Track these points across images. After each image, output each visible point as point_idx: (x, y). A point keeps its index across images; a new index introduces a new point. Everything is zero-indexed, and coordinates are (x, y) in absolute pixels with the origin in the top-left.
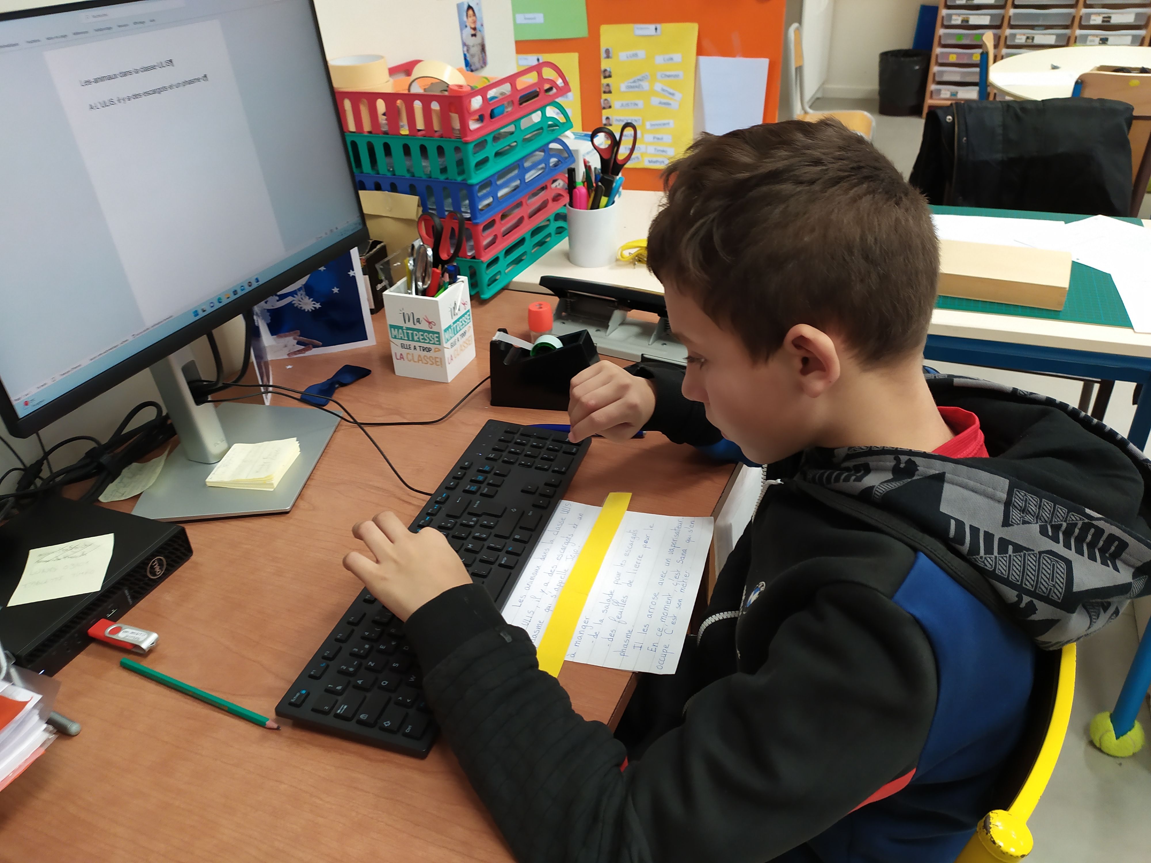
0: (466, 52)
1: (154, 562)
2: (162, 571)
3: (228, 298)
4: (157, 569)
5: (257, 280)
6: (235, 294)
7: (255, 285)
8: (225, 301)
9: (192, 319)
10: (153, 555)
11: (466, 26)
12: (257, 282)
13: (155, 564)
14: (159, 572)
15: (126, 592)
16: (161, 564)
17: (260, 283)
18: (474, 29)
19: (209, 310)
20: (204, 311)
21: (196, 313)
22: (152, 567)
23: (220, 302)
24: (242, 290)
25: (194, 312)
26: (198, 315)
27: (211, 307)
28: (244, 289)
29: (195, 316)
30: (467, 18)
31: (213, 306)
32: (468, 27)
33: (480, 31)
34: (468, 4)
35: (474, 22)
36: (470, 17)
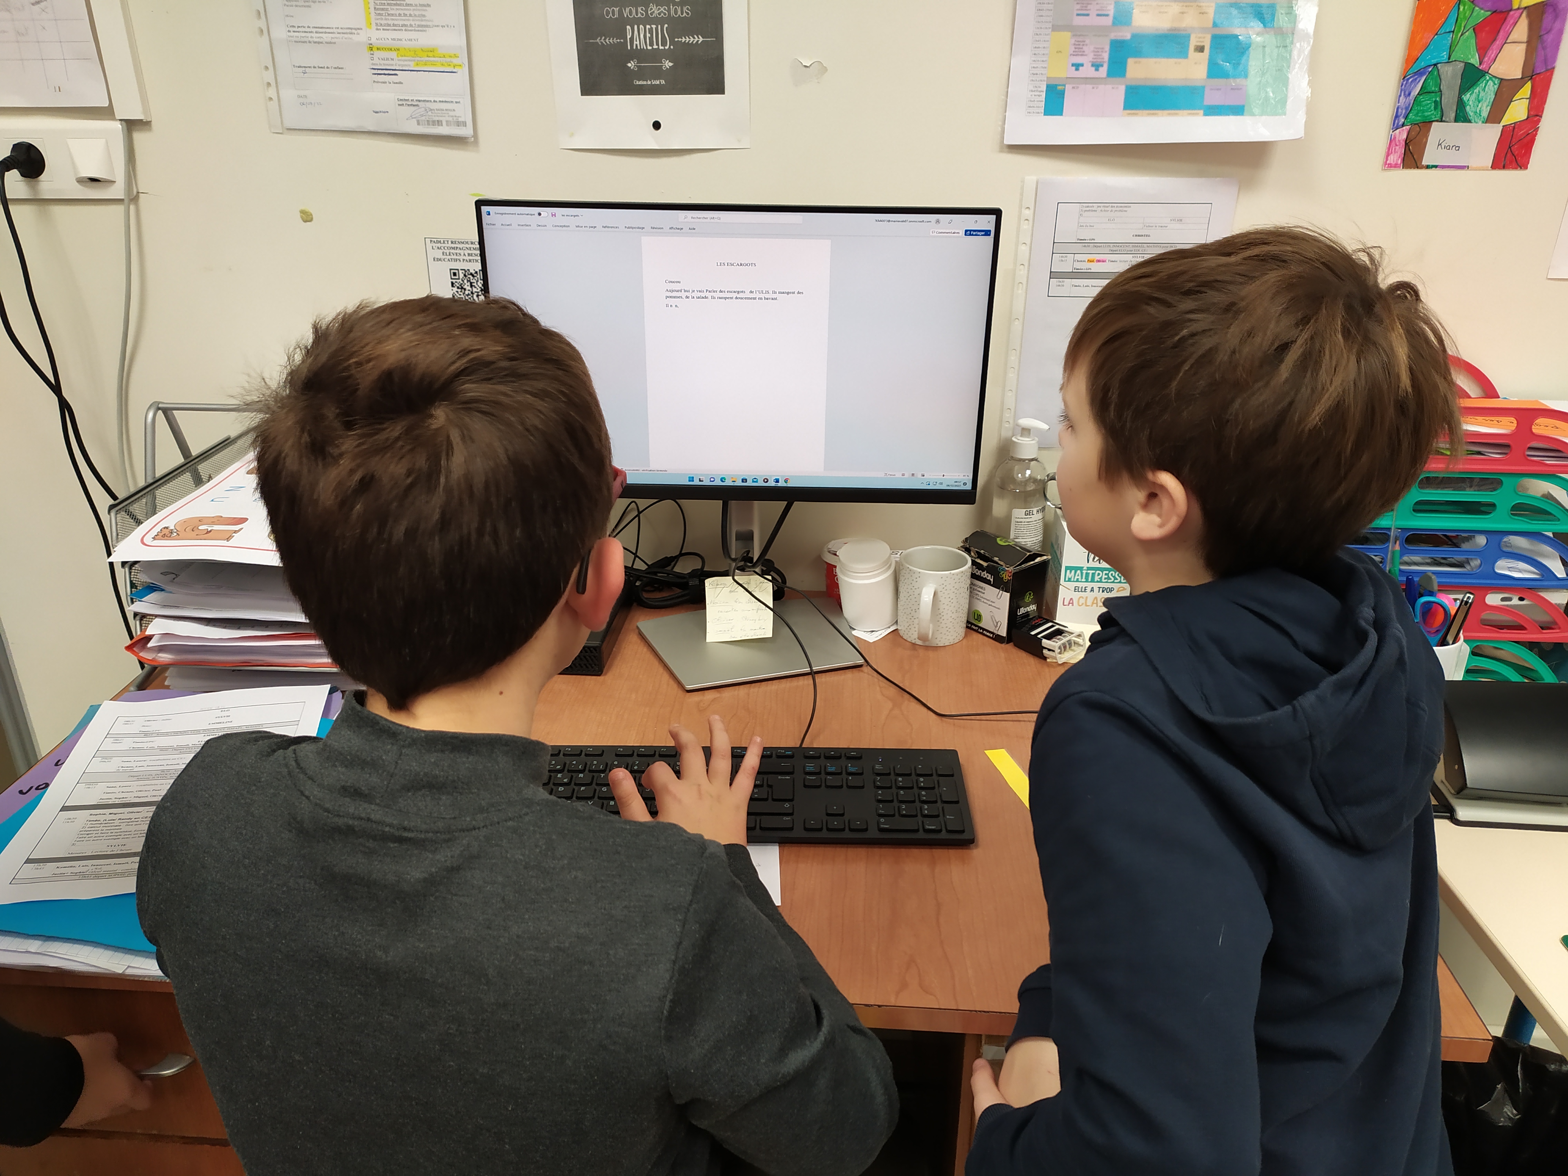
3: (734, 482)
6: (743, 482)
7: (772, 483)
8: (731, 483)
12: (776, 482)
17: (779, 485)
19: (706, 482)
20: (700, 481)
21: (691, 479)
23: (722, 482)
24: (753, 482)
25: (689, 477)
26: (693, 481)
27: (711, 481)
28: (757, 482)
29: (689, 481)
31: (713, 481)
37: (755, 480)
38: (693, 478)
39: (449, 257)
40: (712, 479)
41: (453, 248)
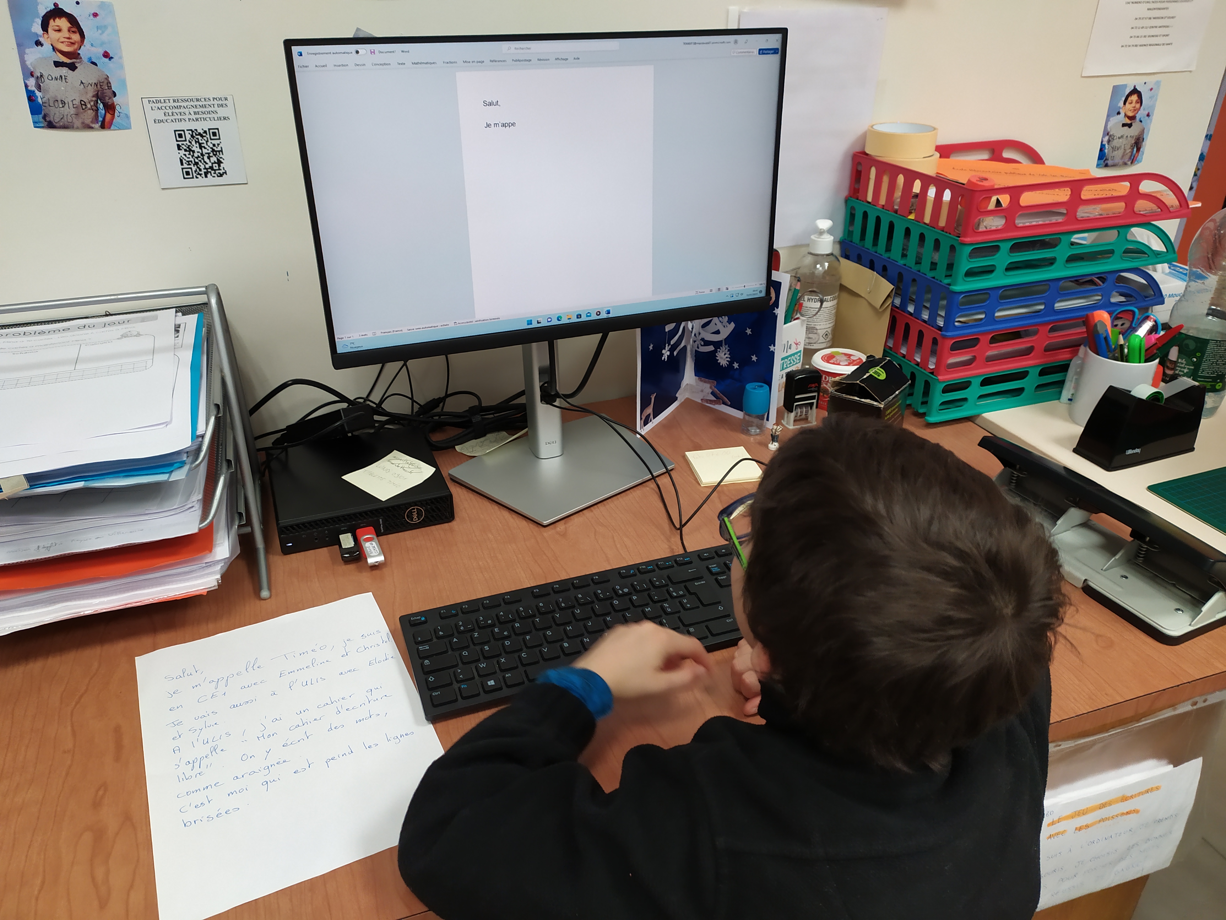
0: (1105, 143)
1: (413, 509)
2: (419, 520)
3: (570, 319)
4: (415, 516)
5: (608, 312)
6: (578, 318)
7: (604, 315)
8: (565, 321)
9: (525, 326)
11: (1119, 113)
12: (607, 314)
13: (415, 512)
14: (415, 519)
15: (380, 521)
16: (419, 514)
17: (611, 315)
18: (1132, 118)
19: (544, 323)
21: (530, 322)
22: (411, 513)
23: (559, 320)
24: (587, 316)
25: (528, 321)
26: (531, 324)
27: (548, 322)
28: (590, 316)
29: (528, 324)
30: (1125, 104)
31: (550, 321)
32: (1122, 114)
33: (1141, 121)
34: (1133, 88)
35: (1135, 110)
36: (1131, 103)
37: (589, 314)
38: (531, 321)
39: (173, 118)
40: (549, 320)
41: (177, 107)
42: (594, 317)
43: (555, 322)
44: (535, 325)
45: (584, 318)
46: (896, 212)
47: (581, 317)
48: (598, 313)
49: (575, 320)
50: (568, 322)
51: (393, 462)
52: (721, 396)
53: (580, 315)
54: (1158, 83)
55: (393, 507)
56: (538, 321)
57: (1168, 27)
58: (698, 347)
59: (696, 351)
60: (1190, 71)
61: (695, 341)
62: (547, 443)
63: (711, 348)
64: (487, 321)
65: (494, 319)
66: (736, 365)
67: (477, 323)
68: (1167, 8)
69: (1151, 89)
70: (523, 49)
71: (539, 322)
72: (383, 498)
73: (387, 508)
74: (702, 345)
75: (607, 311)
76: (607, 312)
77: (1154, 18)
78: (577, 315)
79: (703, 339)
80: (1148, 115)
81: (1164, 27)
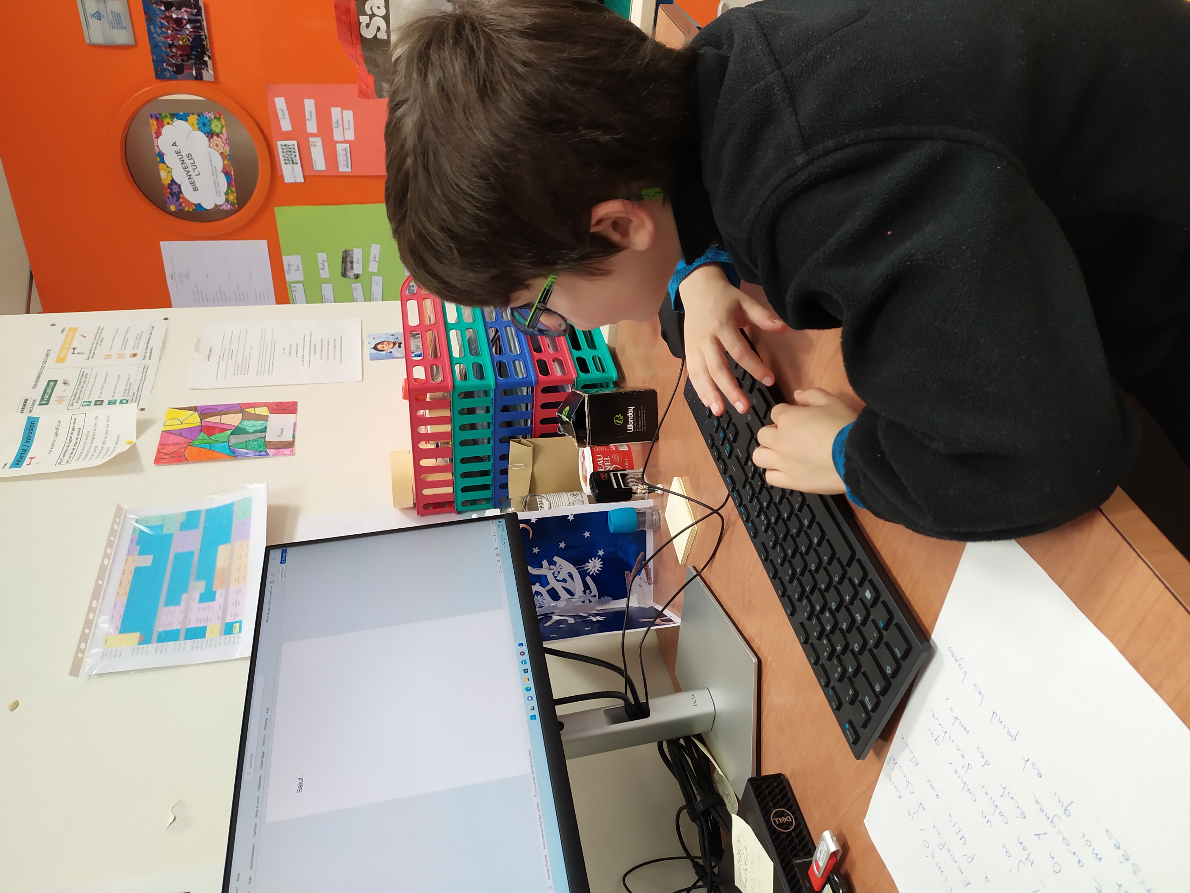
1: (775, 822)
2: (789, 815)
3: (528, 679)
4: (784, 820)
6: (527, 672)
7: (525, 648)
8: (531, 684)
9: (538, 722)
10: (768, 821)
11: (391, 352)
12: (523, 645)
13: (778, 820)
14: (788, 819)
15: (797, 861)
16: (781, 815)
17: (524, 642)
18: (394, 344)
19: (535, 703)
20: (534, 709)
21: (533, 717)
22: (780, 825)
23: (530, 689)
24: (526, 663)
25: (531, 719)
26: (535, 716)
27: (532, 699)
28: (525, 661)
29: (535, 719)
30: (383, 351)
31: (532, 698)
32: (392, 350)
33: (397, 338)
34: (373, 349)
35: (389, 343)
36: (383, 347)
37: (523, 662)
38: (531, 716)
40: (530, 698)
42: (527, 657)
43: (533, 693)
44: (536, 712)
45: (528, 666)
46: (451, 460)
47: (527, 669)
48: (522, 654)
49: (530, 675)
50: (532, 681)
51: (744, 879)
52: (638, 563)
53: (524, 670)
54: (369, 336)
55: (776, 848)
56: (531, 710)
57: (328, 341)
58: (595, 596)
59: (599, 598)
60: (362, 320)
61: (590, 601)
62: (695, 704)
63: (588, 579)
64: (533, 762)
65: (530, 755)
66: (601, 553)
67: (534, 773)
68: (315, 344)
69: (374, 338)
70: (251, 761)
71: (532, 708)
72: (771, 864)
73: (779, 854)
74: (591, 592)
75: (519, 646)
76: (521, 646)
77: (322, 349)
78: (525, 673)
79: (584, 592)
80: (393, 335)
81: (328, 342)
